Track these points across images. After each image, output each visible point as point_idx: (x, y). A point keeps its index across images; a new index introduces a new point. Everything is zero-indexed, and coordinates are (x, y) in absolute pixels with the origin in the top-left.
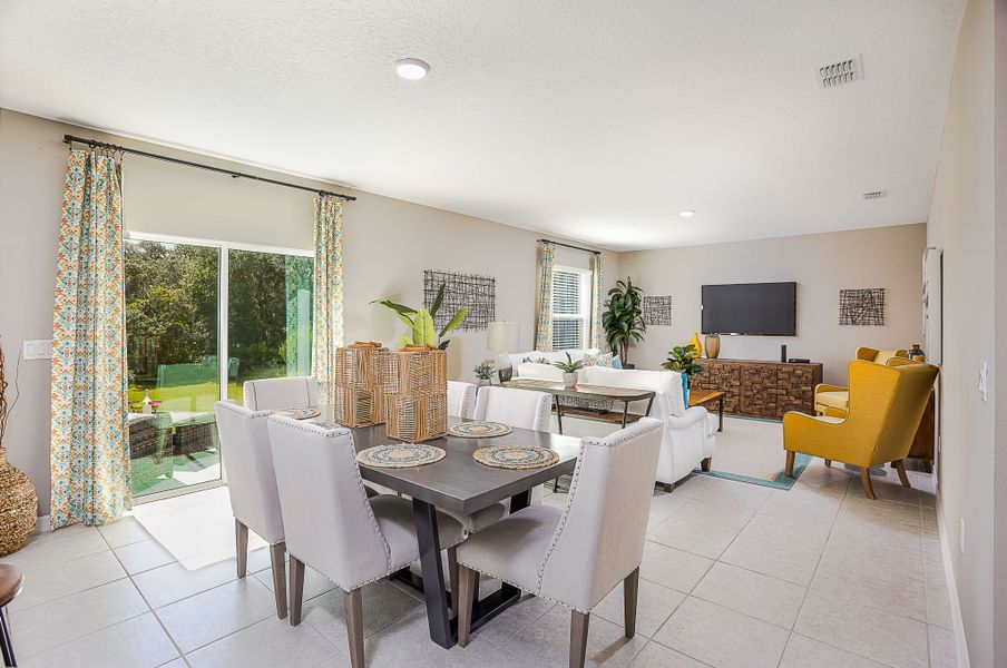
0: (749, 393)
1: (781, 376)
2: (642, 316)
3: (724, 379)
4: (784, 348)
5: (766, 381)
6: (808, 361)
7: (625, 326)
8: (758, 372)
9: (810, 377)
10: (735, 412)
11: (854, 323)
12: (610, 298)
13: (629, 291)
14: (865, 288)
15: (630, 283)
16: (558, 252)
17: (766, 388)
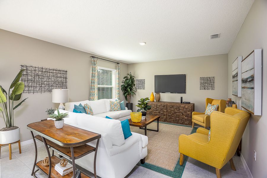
0: (170, 114)
1: (180, 108)
2: (135, 86)
3: (161, 109)
4: (182, 98)
5: (175, 110)
6: (189, 103)
7: (129, 90)
8: (173, 107)
9: (190, 109)
10: (165, 121)
11: (205, 89)
12: (124, 80)
13: (131, 78)
14: (208, 77)
15: (131, 75)
16: (99, 62)
17: (175, 113)
